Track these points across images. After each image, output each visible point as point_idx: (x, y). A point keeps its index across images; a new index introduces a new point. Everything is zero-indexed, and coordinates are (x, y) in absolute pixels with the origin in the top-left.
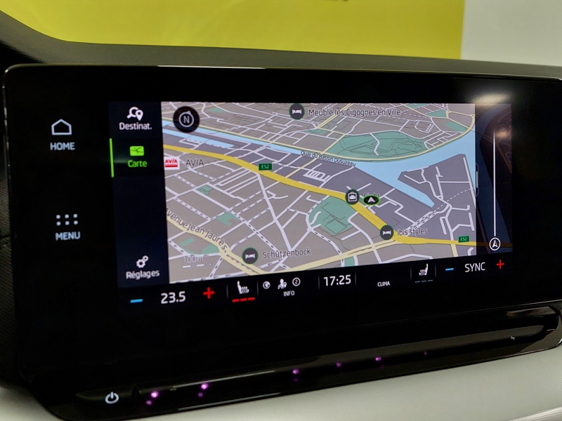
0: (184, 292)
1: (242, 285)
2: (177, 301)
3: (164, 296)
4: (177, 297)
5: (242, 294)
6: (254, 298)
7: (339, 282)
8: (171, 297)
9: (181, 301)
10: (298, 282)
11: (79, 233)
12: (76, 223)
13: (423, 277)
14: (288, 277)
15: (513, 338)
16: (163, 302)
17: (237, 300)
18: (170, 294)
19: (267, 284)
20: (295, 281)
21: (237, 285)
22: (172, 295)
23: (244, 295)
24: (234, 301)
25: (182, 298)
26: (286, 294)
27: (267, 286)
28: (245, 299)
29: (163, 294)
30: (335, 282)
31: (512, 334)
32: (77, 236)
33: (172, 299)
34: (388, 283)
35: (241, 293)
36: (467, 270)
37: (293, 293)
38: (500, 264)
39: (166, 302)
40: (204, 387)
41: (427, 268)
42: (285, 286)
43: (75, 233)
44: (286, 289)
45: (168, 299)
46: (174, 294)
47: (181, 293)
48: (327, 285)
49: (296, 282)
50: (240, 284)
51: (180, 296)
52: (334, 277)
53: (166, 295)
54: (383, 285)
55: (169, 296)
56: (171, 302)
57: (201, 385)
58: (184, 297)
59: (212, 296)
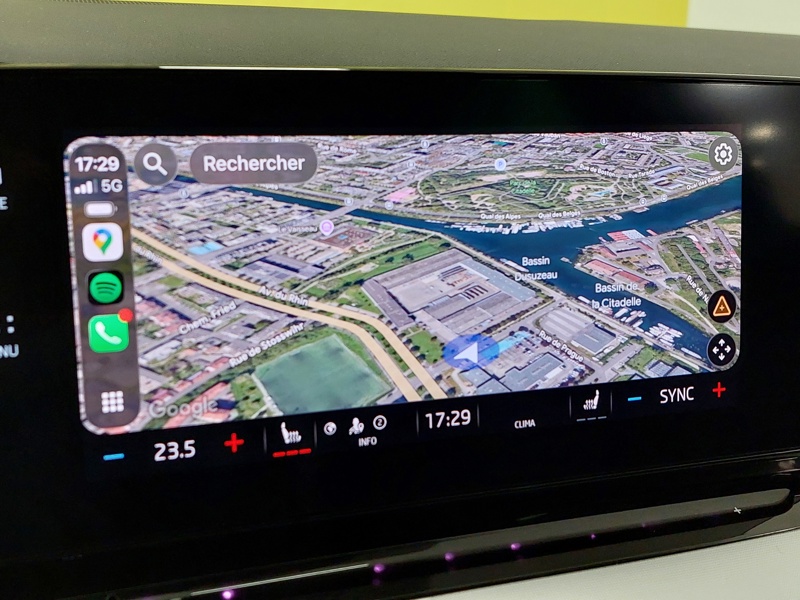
0: (192, 442)
1: (289, 429)
2: (182, 456)
3: (160, 449)
4: (181, 449)
5: (290, 444)
6: (308, 451)
7: (450, 421)
8: (171, 450)
9: (188, 456)
10: (383, 423)
11: (17, 347)
12: (11, 330)
13: (591, 412)
14: (367, 414)
15: (739, 511)
16: (158, 457)
17: (282, 454)
18: (170, 444)
19: (331, 428)
20: (377, 422)
21: (280, 429)
22: (173, 447)
23: (293, 446)
24: (276, 455)
25: (189, 452)
26: (363, 442)
27: (330, 429)
28: (295, 452)
29: (157, 446)
30: (445, 421)
31: (736, 504)
32: (14, 352)
33: (173, 454)
34: (531, 423)
35: (287, 441)
36: (664, 399)
37: (374, 441)
38: (719, 390)
39: (163, 458)
40: (227, 595)
41: (597, 398)
42: (361, 429)
43: (10, 347)
44: (363, 435)
45: (166, 453)
46: (176, 445)
47: (187, 443)
48: (431, 426)
49: (380, 422)
50: (287, 427)
51: (187, 447)
52: (443, 414)
53: (162, 446)
54: (525, 425)
55: (167, 448)
56: (171, 457)
57: (221, 592)
58: (193, 450)
59: (239, 447)
